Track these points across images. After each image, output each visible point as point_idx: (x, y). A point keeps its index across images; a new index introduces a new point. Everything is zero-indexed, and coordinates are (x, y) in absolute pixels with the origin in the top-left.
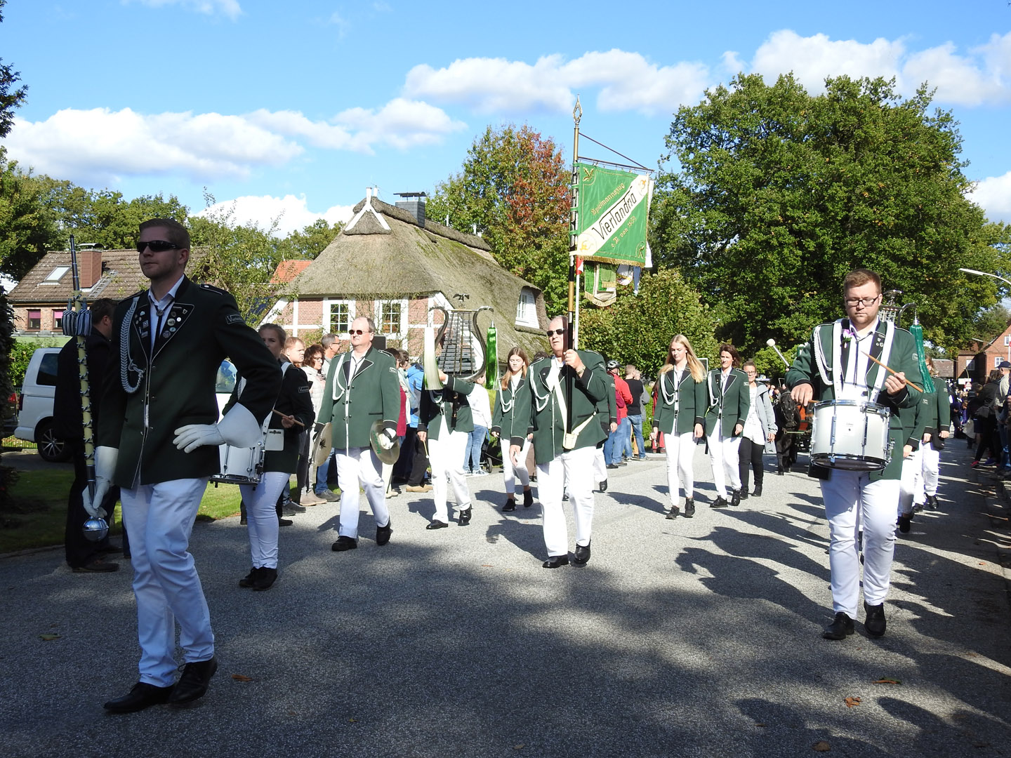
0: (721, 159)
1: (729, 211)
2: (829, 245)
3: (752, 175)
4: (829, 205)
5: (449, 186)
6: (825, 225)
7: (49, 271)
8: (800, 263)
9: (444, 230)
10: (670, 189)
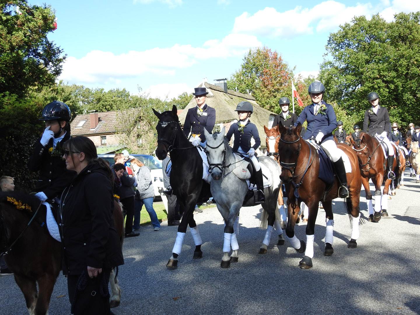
0: (350, 53)
1: (356, 75)
2: (400, 86)
3: (365, 59)
4: (399, 69)
5: (236, 75)
6: (398, 77)
7: (78, 123)
8: (388, 94)
9: (235, 93)
10: (329, 68)
